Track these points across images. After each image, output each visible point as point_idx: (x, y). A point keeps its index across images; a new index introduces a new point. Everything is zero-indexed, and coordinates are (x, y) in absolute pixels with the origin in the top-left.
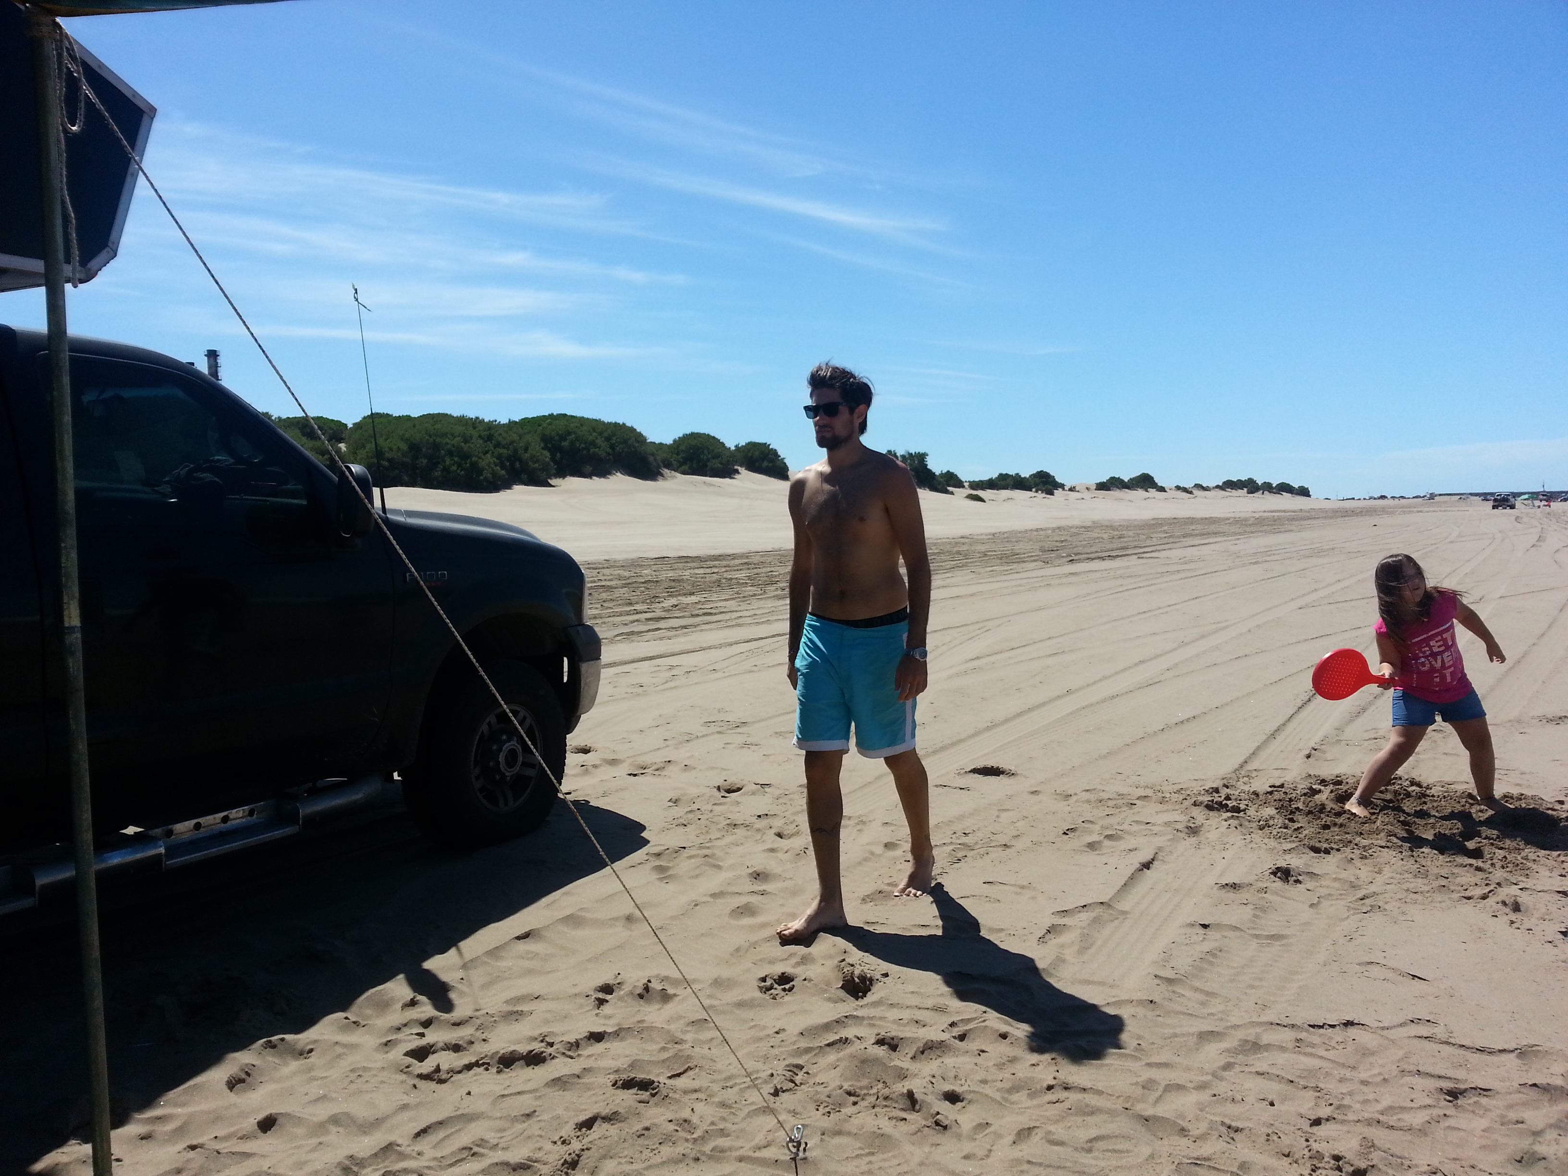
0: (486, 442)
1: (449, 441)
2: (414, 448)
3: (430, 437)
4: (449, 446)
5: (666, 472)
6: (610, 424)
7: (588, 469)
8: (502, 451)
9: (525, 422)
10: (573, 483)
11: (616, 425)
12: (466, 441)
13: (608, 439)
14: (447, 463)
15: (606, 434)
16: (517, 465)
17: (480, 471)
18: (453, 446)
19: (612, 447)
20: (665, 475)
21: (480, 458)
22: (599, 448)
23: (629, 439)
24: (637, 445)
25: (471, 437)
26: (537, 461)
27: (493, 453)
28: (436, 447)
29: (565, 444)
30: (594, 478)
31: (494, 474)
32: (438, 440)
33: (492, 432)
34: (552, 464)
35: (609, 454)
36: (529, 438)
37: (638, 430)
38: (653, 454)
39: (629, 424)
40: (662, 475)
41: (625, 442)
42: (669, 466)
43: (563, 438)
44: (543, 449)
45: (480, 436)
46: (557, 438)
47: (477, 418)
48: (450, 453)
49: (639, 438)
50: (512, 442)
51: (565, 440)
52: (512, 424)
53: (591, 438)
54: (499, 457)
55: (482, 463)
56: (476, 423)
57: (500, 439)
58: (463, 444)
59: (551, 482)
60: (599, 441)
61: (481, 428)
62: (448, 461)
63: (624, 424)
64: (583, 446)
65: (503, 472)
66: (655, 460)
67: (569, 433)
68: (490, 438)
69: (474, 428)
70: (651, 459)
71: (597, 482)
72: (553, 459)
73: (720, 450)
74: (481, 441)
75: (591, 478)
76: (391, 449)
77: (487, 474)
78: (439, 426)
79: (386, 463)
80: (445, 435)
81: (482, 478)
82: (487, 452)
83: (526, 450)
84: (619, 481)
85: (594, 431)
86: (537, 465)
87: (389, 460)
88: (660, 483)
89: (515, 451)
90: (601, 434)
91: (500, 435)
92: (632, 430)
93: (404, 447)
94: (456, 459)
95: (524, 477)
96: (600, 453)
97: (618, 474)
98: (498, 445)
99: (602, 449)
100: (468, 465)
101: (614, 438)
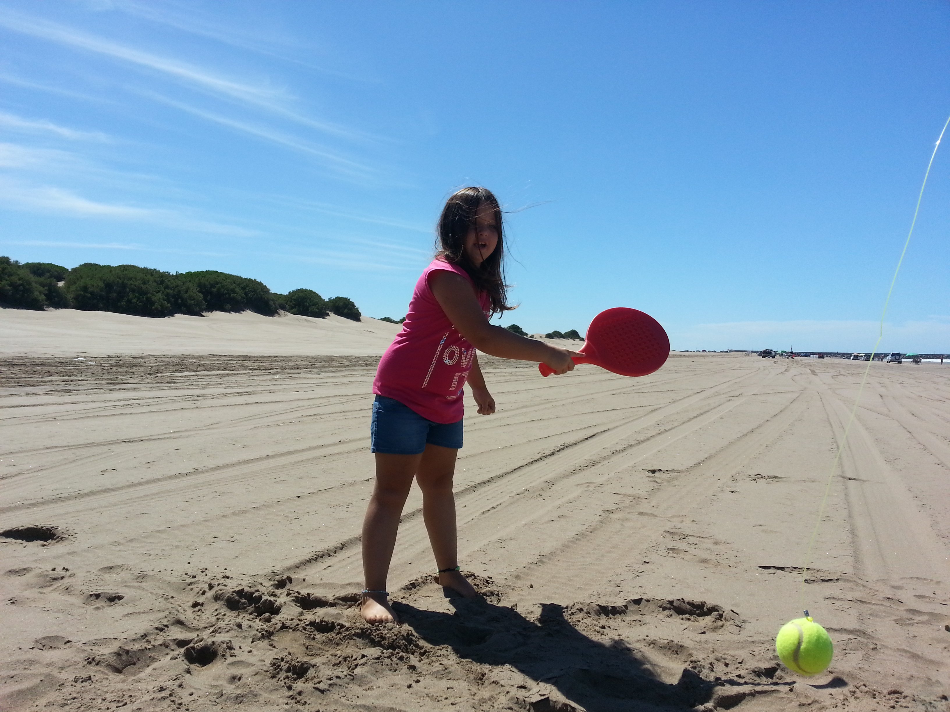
0: (159, 285)
1: (133, 283)
2: (109, 286)
3: (120, 279)
4: (132, 286)
5: (281, 312)
6: (246, 279)
7: (229, 306)
8: (169, 291)
9: (189, 274)
10: (218, 315)
11: (250, 280)
12: (144, 283)
13: (243, 288)
14: (130, 297)
15: (242, 286)
16: (180, 301)
17: (153, 303)
18: (135, 286)
19: (246, 294)
20: (281, 314)
21: (153, 295)
22: (237, 294)
23: (258, 289)
24: (262, 293)
25: (149, 281)
26: (194, 299)
27: (163, 292)
28: (124, 286)
29: (214, 290)
30: (232, 312)
31: (162, 306)
32: (125, 281)
33: (164, 279)
34: (204, 302)
35: (244, 298)
36: (190, 285)
37: (264, 284)
38: (273, 300)
39: (258, 280)
40: (278, 314)
41: (255, 291)
42: (283, 308)
43: (212, 286)
44: (198, 291)
45: (155, 281)
46: (209, 286)
47: (155, 270)
48: (133, 291)
49: (265, 290)
50: (177, 286)
51: (214, 287)
52: (179, 276)
53: (232, 287)
54: (167, 295)
55: (154, 299)
56: (153, 273)
57: (169, 284)
58: (142, 285)
59: (204, 314)
60: (237, 290)
61: (157, 276)
62: (131, 296)
63: (255, 280)
64: (226, 291)
65: (169, 305)
66: (274, 304)
67: (217, 283)
68: (162, 282)
69: (152, 275)
70: (271, 303)
71: (233, 315)
72: (205, 299)
73: (317, 300)
74: (155, 284)
75: (230, 313)
76: (93, 286)
77: (157, 306)
78: (125, 272)
79: (89, 295)
80: (131, 279)
81: (153, 307)
82: (159, 292)
83: (186, 292)
84: (249, 315)
85: (234, 283)
86: (193, 302)
87: (91, 293)
88: (276, 318)
89: (179, 292)
90: (239, 285)
91: (169, 281)
92: (260, 284)
93: (101, 284)
94: (137, 294)
95: (183, 309)
96: (237, 297)
97: (249, 311)
98: (167, 287)
99: (239, 294)
100: (145, 299)
101: (248, 288)
